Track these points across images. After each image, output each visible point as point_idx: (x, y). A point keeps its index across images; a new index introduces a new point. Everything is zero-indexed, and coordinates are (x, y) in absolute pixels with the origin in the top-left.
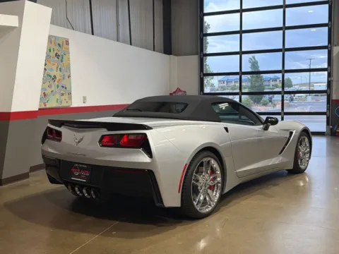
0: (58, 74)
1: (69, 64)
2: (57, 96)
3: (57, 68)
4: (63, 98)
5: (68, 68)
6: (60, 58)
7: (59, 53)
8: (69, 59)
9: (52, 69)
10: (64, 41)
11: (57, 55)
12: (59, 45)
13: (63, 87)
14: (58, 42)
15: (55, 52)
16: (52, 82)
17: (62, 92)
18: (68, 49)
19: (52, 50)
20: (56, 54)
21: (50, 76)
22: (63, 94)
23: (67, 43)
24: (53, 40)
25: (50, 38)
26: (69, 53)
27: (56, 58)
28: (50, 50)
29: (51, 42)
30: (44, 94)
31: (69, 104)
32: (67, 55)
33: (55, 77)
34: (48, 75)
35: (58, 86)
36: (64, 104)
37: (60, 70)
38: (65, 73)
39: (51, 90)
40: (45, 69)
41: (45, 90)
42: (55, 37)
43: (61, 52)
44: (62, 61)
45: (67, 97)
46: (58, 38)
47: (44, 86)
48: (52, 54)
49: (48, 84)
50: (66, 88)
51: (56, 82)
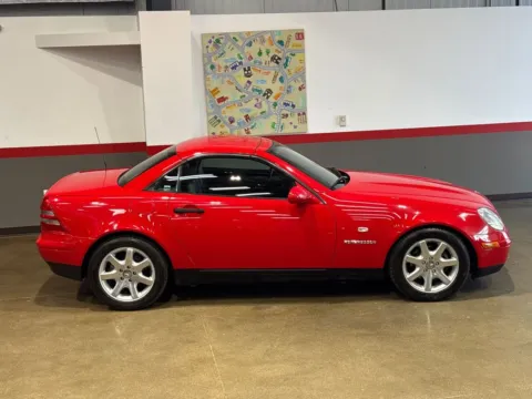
0: (276, 87)
1: (304, 69)
3: (275, 77)
4: (286, 121)
5: (301, 73)
6: (283, 61)
7: (280, 55)
8: (302, 61)
9: (263, 82)
10: (293, 35)
11: (275, 59)
12: (281, 42)
13: (286, 104)
14: (277, 38)
15: (271, 55)
16: (261, 98)
17: (285, 112)
18: (302, 46)
19: (264, 51)
20: (273, 58)
21: (260, 91)
22: (286, 116)
23: (300, 36)
24: (266, 37)
25: (260, 36)
26: (303, 51)
27: (273, 64)
28: (260, 54)
29: (263, 41)
30: (247, 117)
31: (299, 130)
32: (298, 56)
33: (269, 91)
34: (253, 90)
35: (275, 105)
36: (289, 130)
37: (281, 80)
38: (292, 83)
39: (260, 111)
40: (249, 82)
41: (249, 111)
42: (272, 32)
43: (285, 53)
44: (286, 65)
45: (294, 119)
46: (280, 32)
47: (245, 106)
48: (265, 58)
49: (254, 102)
50: (293, 106)
51: (272, 99)
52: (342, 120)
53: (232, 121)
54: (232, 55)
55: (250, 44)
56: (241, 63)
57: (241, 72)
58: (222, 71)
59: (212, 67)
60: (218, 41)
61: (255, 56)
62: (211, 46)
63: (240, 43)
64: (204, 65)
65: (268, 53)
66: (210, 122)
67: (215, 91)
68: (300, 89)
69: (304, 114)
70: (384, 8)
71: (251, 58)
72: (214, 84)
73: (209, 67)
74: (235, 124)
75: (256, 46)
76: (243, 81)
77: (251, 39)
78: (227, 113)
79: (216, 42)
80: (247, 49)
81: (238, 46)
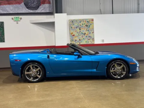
0: (87, 32)
2: (86, 40)
3: (87, 30)
4: (89, 41)
5: (93, 29)
6: (88, 26)
7: (88, 25)
8: (93, 26)
9: (83, 31)
10: (91, 20)
12: (88, 22)
13: (89, 37)
14: (87, 21)
15: (86, 24)
16: (83, 35)
17: (89, 38)
18: (93, 22)
19: (84, 24)
20: (86, 25)
21: (83, 33)
22: (89, 39)
23: (93, 20)
24: (84, 20)
25: (83, 20)
26: (93, 24)
27: (86, 27)
28: (83, 24)
29: (84, 21)
30: (80, 40)
31: (93, 43)
32: (92, 25)
33: (85, 33)
34: (81, 33)
35: (86, 37)
36: (90, 43)
37: (88, 31)
38: (91, 32)
39: (83, 38)
40: (80, 31)
41: (80, 38)
42: (86, 19)
43: (89, 24)
44: (89, 27)
45: (91, 40)
46: (88, 19)
47: (79, 37)
48: (84, 25)
49: (81, 36)
50: (91, 37)
51: (86, 35)
52: (103, 41)
53: (76, 41)
54: (76, 25)
55: (80, 22)
56: (78, 27)
57: (78, 29)
58: (74, 29)
59: (71, 28)
60: (73, 21)
61: (82, 25)
62: (71, 22)
63: (78, 22)
64: (69, 27)
65: (85, 24)
66: (70, 41)
67: (72, 33)
68: (93, 33)
69: (94, 39)
70: (113, 13)
71: (81, 25)
72: (72, 31)
73: (70, 28)
74: (77, 41)
75: (82, 23)
76: (78, 31)
77: (81, 21)
78: (75, 39)
79: (72, 21)
80: (80, 23)
81: (77, 23)
